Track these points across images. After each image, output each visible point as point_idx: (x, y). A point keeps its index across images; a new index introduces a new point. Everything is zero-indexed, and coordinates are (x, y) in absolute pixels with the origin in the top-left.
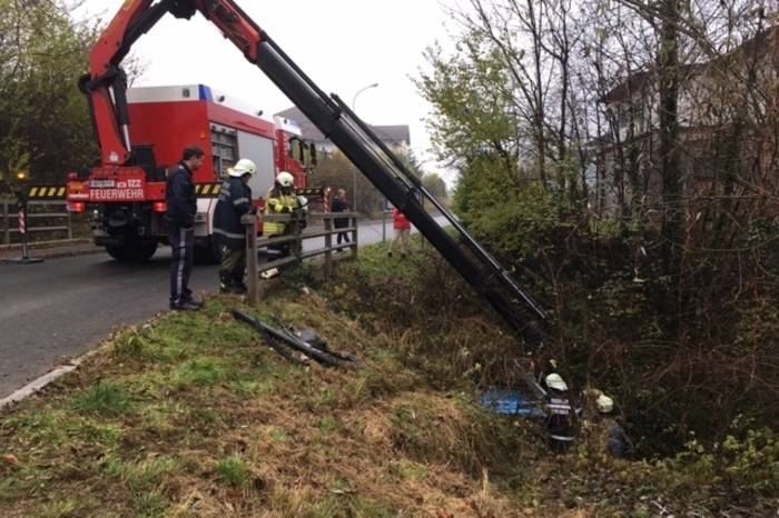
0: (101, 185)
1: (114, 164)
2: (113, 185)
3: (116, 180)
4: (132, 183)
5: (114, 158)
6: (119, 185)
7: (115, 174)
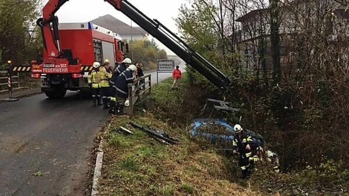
0: (48, 67)
1: (54, 57)
2: (54, 66)
3: (55, 64)
4: (62, 65)
5: (53, 54)
6: (56, 66)
7: (55, 62)
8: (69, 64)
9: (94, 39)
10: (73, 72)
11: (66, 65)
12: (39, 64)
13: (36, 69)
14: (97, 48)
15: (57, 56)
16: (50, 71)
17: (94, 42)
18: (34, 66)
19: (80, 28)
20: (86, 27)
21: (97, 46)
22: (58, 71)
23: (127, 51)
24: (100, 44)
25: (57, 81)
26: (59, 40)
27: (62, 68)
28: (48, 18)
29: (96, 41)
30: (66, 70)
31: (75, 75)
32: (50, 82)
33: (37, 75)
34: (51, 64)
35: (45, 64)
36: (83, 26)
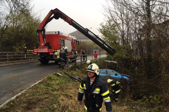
0: (40, 49)
1: (43, 46)
2: (42, 49)
3: (43, 49)
4: (46, 49)
5: (43, 45)
6: (43, 50)
7: (43, 47)
8: (48, 49)
9: (60, 38)
10: (50, 52)
11: (47, 49)
12: (37, 49)
13: (36, 51)
14: (62, 42)
15: (44, 45)
16: (41, 51)
17: (60, 39)
18: (35, 49)
19: (54, 33)
20: (57, 33)
21: (62, 41)
22: (44, 51)
23: (79, 44)
24: (64, 41)
25: (43, 56)
26: (45, 38)
27: (45, 50)
28: (41, 29)
29: (61, 39)
30: (47, 51)
31: (51, 53)
32: (41, 56)
33: (36, 53)
34: (41, 48)
35: (39, 48)
36: (56, 32)
